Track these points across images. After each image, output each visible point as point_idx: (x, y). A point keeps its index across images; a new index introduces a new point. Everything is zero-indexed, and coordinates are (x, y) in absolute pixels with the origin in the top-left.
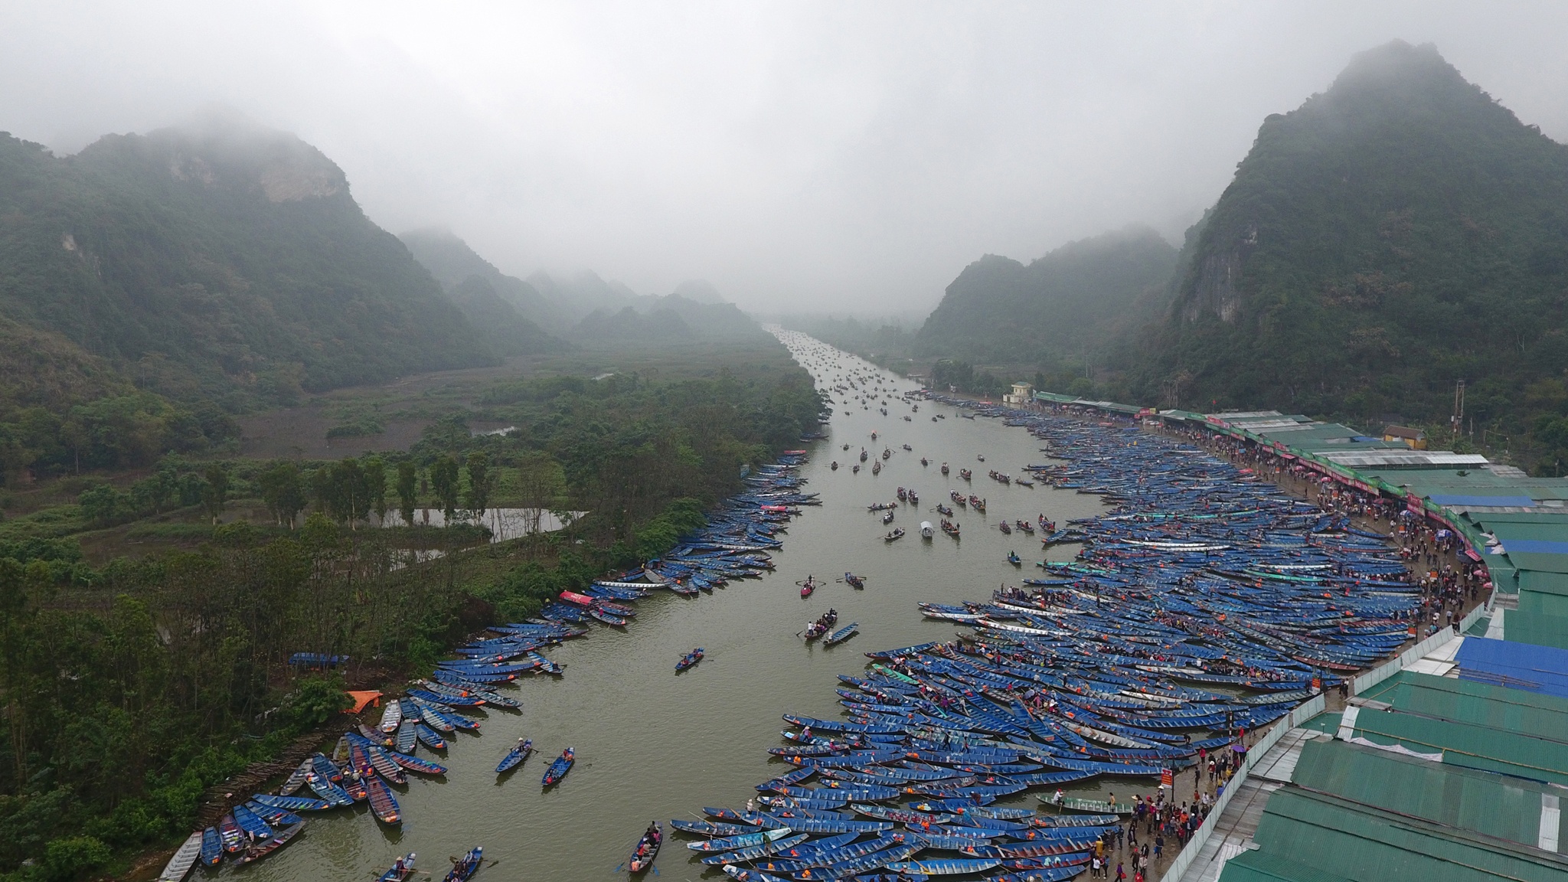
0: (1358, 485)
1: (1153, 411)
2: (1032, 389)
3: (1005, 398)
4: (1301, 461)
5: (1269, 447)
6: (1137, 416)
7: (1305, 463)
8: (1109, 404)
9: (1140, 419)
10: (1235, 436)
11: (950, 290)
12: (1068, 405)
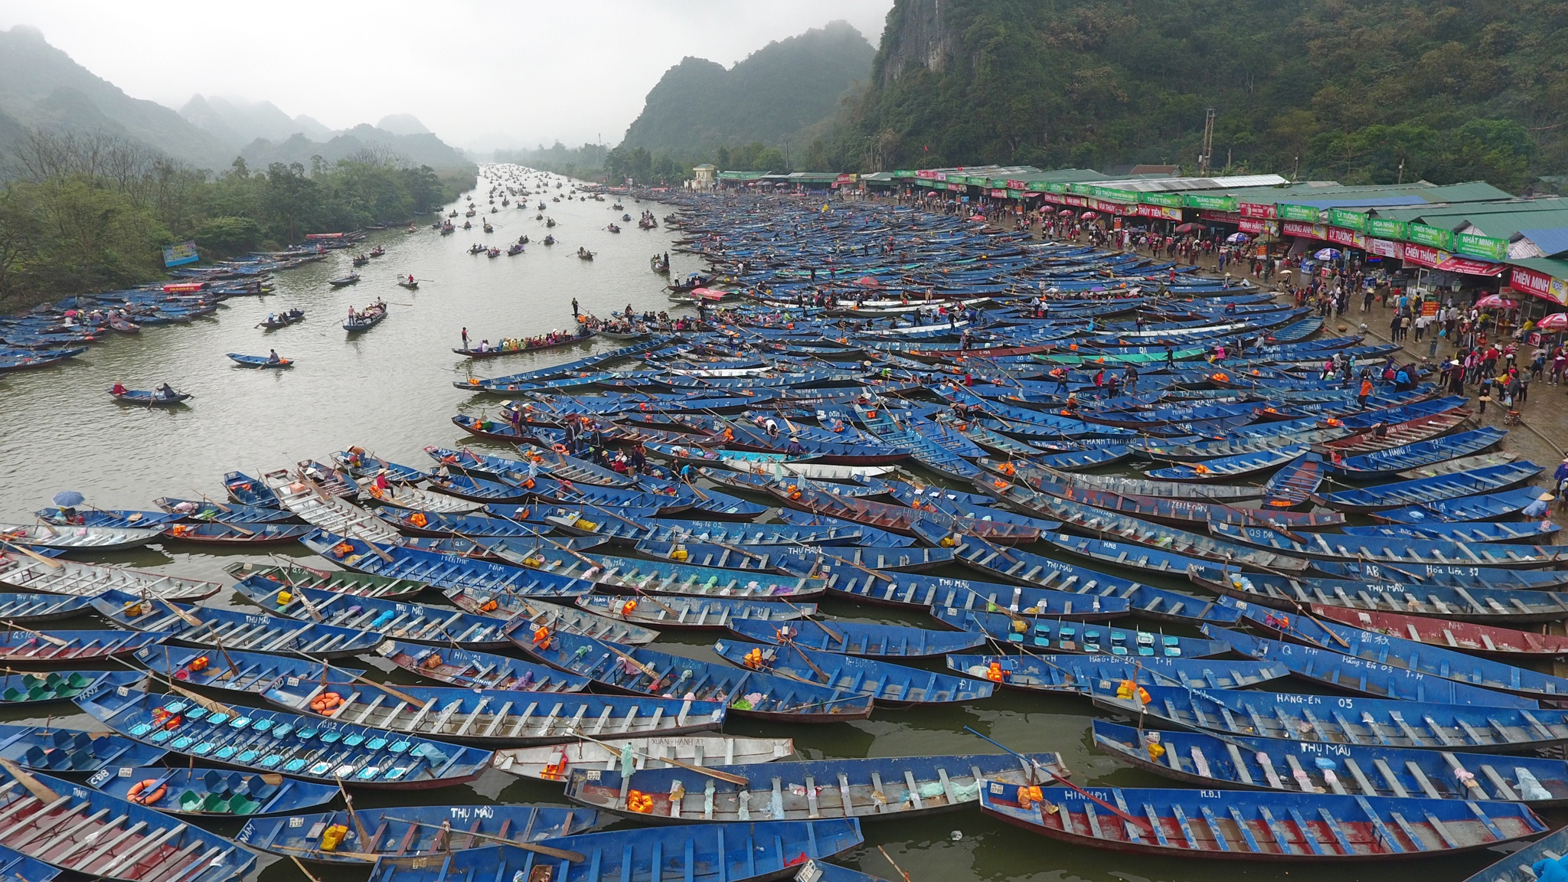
0: (1144, 211)
1: (853, 177)
2: (715, 170)
3: (686, 184)
4: (1048, 198)
5: (1000, 190)
6: (835, 185)
7: (1055, 200)
8: (801, 174)
9: (839, 189)
10: (954, 188)
11: (650, 98)
12: (755, 181)
